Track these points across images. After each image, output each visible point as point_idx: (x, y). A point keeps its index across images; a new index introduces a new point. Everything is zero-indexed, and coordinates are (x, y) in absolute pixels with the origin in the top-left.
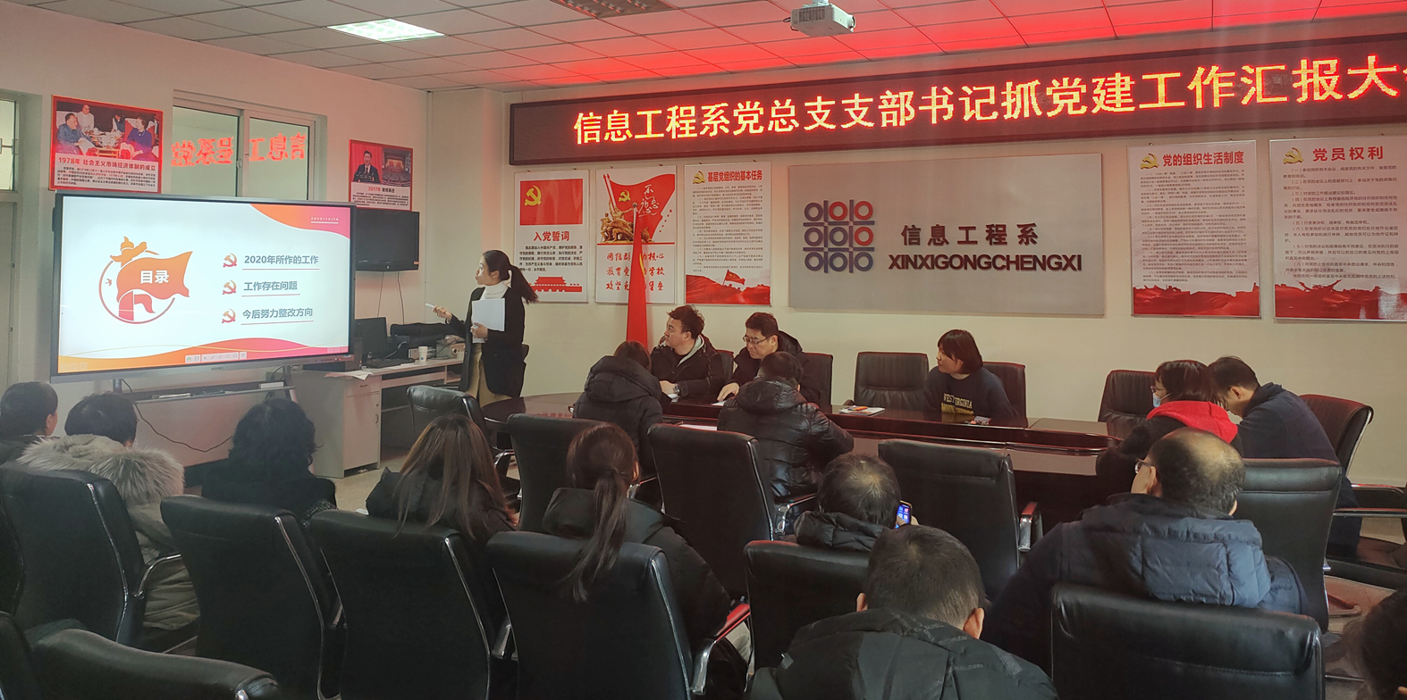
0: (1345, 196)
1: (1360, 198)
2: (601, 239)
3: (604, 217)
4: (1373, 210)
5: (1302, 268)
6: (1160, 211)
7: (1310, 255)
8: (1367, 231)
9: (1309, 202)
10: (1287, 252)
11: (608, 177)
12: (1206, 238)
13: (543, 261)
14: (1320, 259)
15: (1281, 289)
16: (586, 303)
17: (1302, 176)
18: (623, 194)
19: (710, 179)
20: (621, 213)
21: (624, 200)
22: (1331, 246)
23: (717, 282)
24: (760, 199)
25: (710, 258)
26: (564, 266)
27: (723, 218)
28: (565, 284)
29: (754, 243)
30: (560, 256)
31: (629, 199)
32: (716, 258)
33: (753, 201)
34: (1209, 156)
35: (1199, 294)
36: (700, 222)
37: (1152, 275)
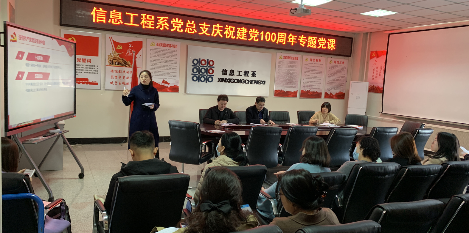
1: (315, 71)
2: (108, 63)
3: (109, 55)
4: (318, 74)
5: (305, 86)
6: (282, 70)
7: (307, 83)
8: (316, 78)
9: (308, 71)
10: (303, 82)
11: (112, 38)
12: (289, 78)
13: (78, 71)
15: (302, 91)
16: (100, 89)
17: (308, 64)
18: (119, 46)
20: (117, 54)
21: (119, 49)
22: (311, 81)
23: (159, 84)
24: (176, 55)
25: (156, 75)
26: (89, 74)
27: (162, 60)
28: (89, 81)
29: (173, 71)
30: (86, 69)
31: (122, 49)
32: (159, 75)
33: (173, 55)
34: (292, 57)
35: (287, 92)
36: (153, 61)
37: (279, 87)
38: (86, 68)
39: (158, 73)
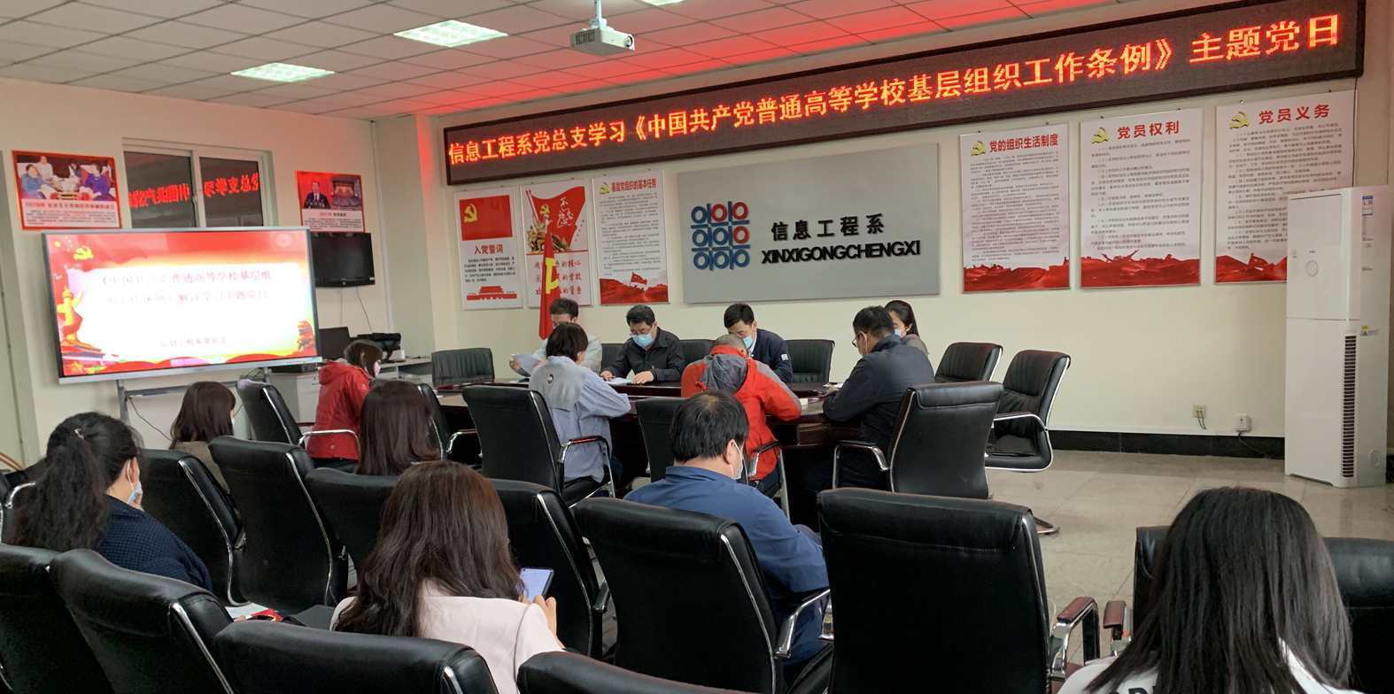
0: (1145, 170)
1: (1157, 172)
2: (528, 249)
3: (529, 229)
4: (1168, 182)
6: (987, 195)
7: (1112, 228)
8: (1162, 203)
9: (1113, 179)
10: (1093, 227)
11: (530, 192)
12: (1025, 218)
13: (484, 273)
14: (1120, 231)
15: (1086, 262)
16: (521, 308)
17: (1108, 154)
18: (543, 207)
19: (614, 190)
20: (542, 225)
21: (545, 212)
22: (1131, 219)
24: (655, 205)
25: (618, 262)
26: (501, 276)
28: (503, 292)
29: (652, 247)
30: (497, 267)
31: (549, 212)
32: (623, 262)
33: (649, 208)
34: (1028, 140)
35: (1018, 270)
36: (608, 230)
37: (980, 255)
38: (497, 264)
39: (619, 259)
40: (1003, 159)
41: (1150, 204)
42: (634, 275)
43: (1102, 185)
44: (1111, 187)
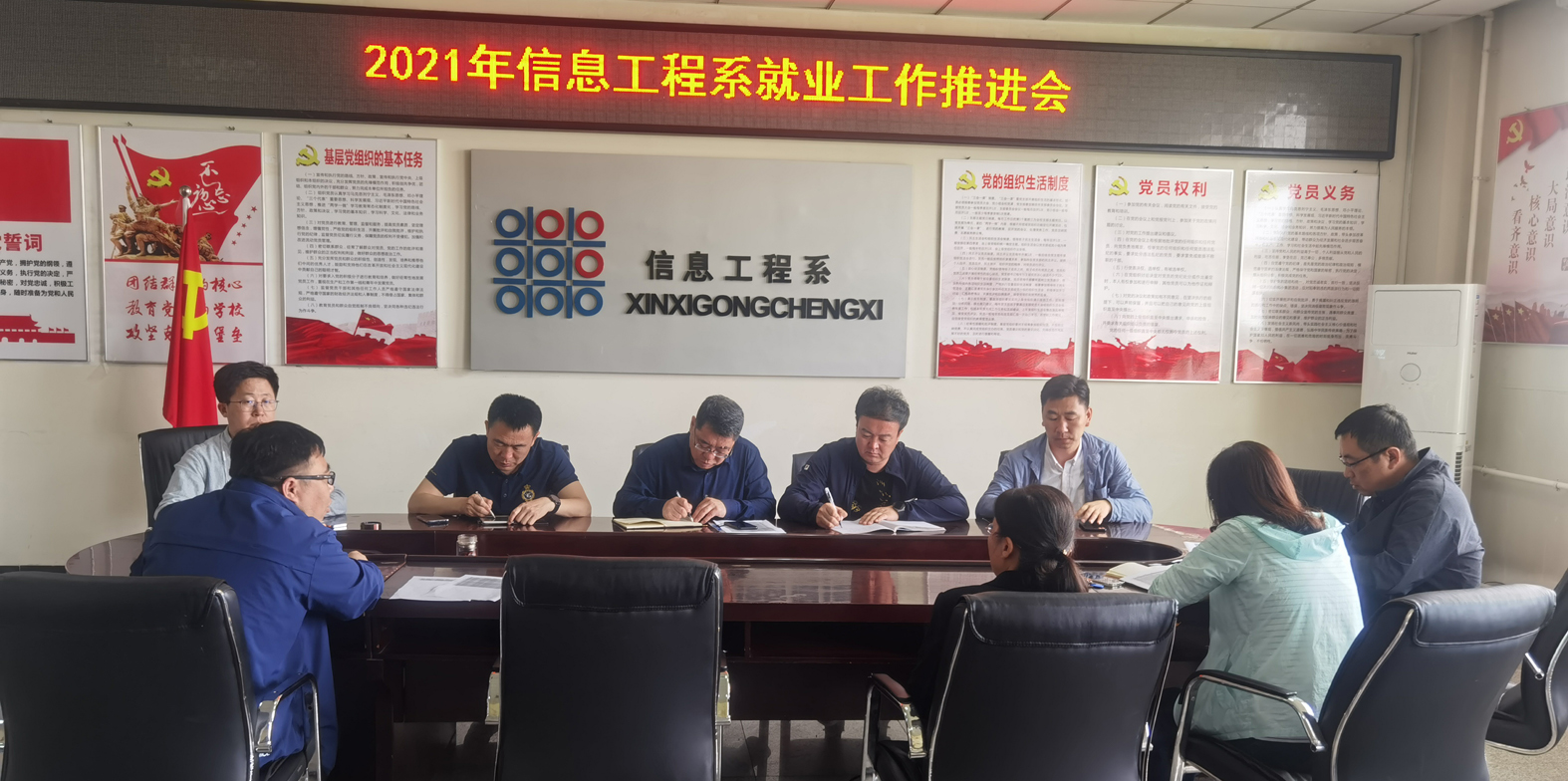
0: (1166, 238)
1: (1177, 241)
2: (110, 249)
3: (117, 212)
4: (1190, 255)
5: (1119, 320)
6: (975, 246)
7: (1127, 306)
8: (1184, 280)
9: (1130, 243)
10: (1105, 302)
11: (124, 141)
12: (1023, 282)
14: (1137, 310)
15: (1098, 346)
17: (1126, 211)
18: (155, 173)
19: (329, 160)
20: (151, 207)
21: (159, 184)
22: (1149, 296)
23: (344, 329)
24: (419, 199)
25: (329, 291)
26: (34, 297)
27: (353, 226)
28: (37, 328)
29: (408, 269)
30: (24, 278)
31: (170, 184)
32: (342, 291)
33: (405, 201)
34: (1032, 179)
35: (1012, 351)
36: (312, 231)
37: (962, 327)
38: (23, 273)
39: (337, 284)
40: (997, 200)
41: (1170, 280)
42: (364, 315)
43: (1118, 250)
44: (1128, 253)
